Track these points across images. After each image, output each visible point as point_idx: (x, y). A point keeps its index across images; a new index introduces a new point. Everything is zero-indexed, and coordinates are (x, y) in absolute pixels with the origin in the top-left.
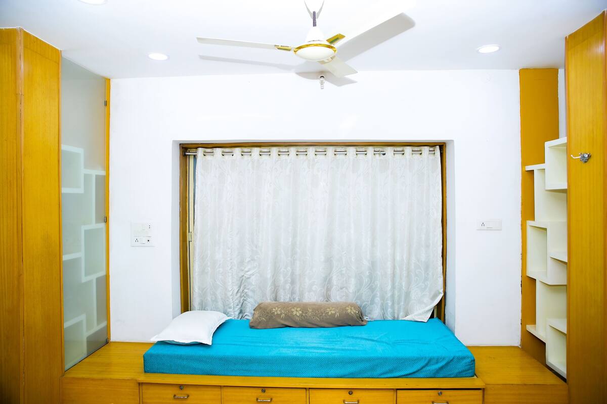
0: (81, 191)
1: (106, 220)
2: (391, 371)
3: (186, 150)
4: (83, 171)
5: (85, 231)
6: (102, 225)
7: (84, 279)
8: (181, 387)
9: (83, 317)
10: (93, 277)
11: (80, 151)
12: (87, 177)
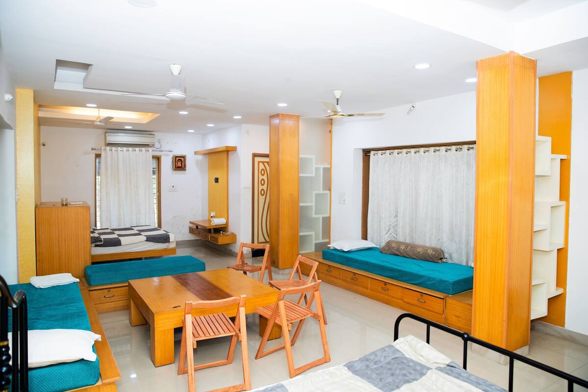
0: (313, 175)
1: (330, 190)
2: (409, 280)
3: (367, 153)
4: (314, 166)
5: (316, 194)
6: (328, 192)
7: (314, 216)
8: (329, 266)
9: (313, 233)
10: (321, 216)
11: (313, 157)
12: (317, 169)
